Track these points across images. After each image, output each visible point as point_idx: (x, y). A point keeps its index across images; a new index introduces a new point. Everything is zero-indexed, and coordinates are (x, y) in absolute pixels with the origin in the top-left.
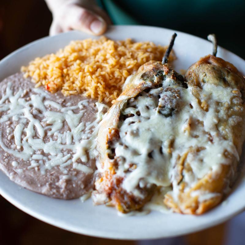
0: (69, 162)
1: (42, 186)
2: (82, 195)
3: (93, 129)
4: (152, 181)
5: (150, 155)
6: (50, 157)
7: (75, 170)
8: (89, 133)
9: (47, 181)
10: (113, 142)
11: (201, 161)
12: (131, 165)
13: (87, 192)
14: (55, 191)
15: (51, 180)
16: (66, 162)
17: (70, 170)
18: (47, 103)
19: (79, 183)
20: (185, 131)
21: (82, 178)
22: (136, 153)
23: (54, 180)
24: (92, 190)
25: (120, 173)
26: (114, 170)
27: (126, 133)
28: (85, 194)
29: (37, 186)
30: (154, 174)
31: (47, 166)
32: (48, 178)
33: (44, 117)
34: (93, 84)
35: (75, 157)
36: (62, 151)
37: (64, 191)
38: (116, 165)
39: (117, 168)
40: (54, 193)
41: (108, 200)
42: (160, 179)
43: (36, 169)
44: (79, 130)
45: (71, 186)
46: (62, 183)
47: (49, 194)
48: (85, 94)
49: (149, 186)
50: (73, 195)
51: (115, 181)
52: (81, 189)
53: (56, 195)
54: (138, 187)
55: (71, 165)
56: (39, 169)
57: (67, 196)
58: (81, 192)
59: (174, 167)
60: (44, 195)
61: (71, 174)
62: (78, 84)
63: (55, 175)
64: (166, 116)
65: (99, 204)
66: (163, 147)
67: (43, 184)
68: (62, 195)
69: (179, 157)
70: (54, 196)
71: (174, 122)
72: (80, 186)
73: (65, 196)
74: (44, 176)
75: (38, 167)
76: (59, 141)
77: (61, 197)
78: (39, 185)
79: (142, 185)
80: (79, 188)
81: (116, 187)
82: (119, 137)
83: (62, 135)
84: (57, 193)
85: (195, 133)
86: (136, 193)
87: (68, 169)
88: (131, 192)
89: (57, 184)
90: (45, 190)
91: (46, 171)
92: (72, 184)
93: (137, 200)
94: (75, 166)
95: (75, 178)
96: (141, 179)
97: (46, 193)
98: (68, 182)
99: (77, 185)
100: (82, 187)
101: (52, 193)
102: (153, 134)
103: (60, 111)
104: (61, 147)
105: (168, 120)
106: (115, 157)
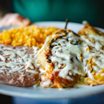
0: (23, 69)
1: (9, 80)
2: (34, 84)
3: (34, 56)
4: (76, 72)
5: (72, 60)
6: (11, 68)
7: (27, 72)
8: (32, 58)
9: (11, 78)
10: (49, 56)
11: (100, 61)
12: (62, 65)
13: (37, 82)
14: (18, 82)
15: (14, 77)
16: (22, 69)
17: (25, 73)
18: (4, 48)
19: (32, 78)
20: (87, 50)
21: (33, 76)
22: (63, 59)
23: (16, 77)
24: (39, 81)
25: (56, 69)
26: (52, 69)
27: (56, 52)
28: (36, 83)
29: (6, 81)
30: (76, 68)
31: (10, 71)
32: (12, 77)
33: (3, 54)
34: (30, 39)
35: (26, 67)
36: (18, 65)
37: (24, 82)
38: (53, 66)
39: (54, 68)
40: (17, 83)
41: (52, 83)
42: (80, 71)
43: (4, 73)
44: (26, 57)
45: (27, 79)
46: (22, 78)
47: (14, 84)
48: (25, 45)
49: (74, 74)
50: (29, 84)
51: (54, 73)
52: (33, 81)
53: (19, 85)
54: (68, 75)
55: (25, 71)
56: (5, 73)
57: (26, 84)
58: (33, 83)
59: (86, 66)
60: (11, 85)
61: (26, 74)
62: (20, 40)
63: (16, 75)
64: (75, 44)
65: (46, 87)
66: (77, 57)
67: (9, 79)
68: (22, 84)
69: (88, 61)
70: (17, 85)
71: (80, 47)
72: (32, 79)
73: (24, 84)
74: (10, 76)
75: (5, 72)
76: (15, 61)
77: (22, 86)
78: (7, 80)
79: (70, 74)
80: (32, 81)
81: (55, 76)
82: (52, 54)
83: (16, 59)
84: (19, 83)
85: (92, 51)
86: (68, 78)
87: (23, 72)
88: (65, 77)
89: (18, 79)
90: (11, 82)
91: (10, 74)
92: (28, 78)
93: (70, 81)
94: (27, 71)
95: (29, 76)
96: (70, 71)
97: (12, 84)
98: (25, 77)
99: (31, 79)
100: (34, 80)
101: (16, 83)
102: (70, 51)
103: (13, 51)
104: (17, 64)
105: (76, 46)
106: (52, 62)
